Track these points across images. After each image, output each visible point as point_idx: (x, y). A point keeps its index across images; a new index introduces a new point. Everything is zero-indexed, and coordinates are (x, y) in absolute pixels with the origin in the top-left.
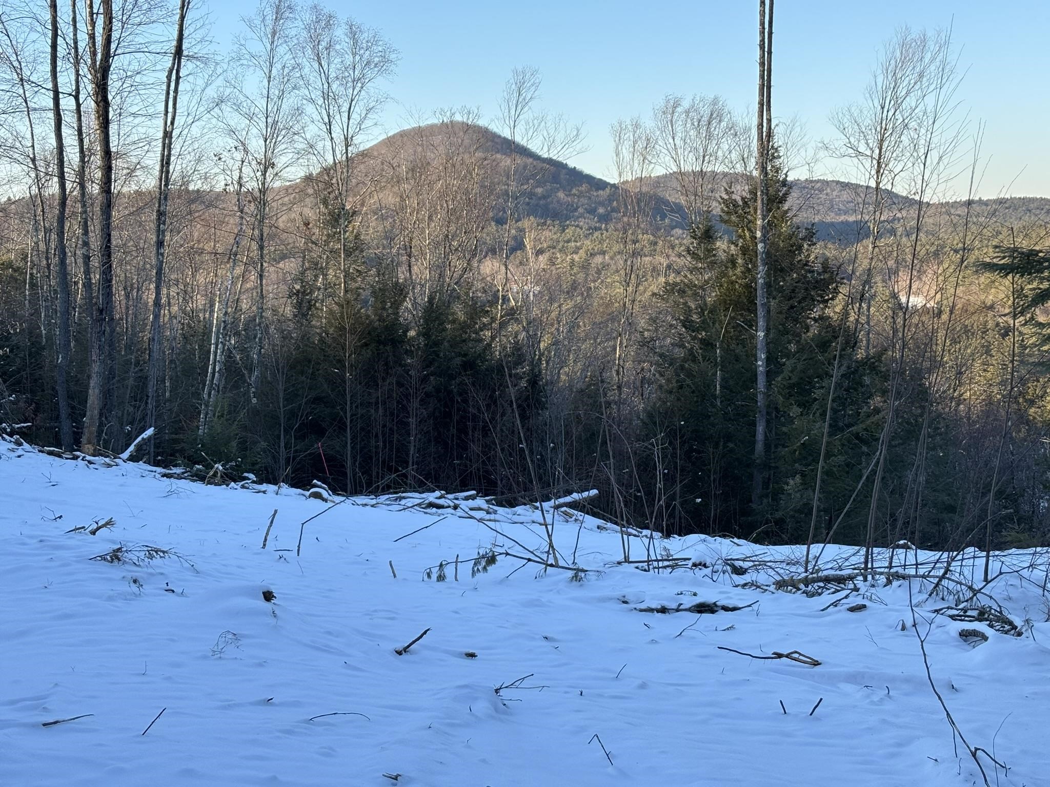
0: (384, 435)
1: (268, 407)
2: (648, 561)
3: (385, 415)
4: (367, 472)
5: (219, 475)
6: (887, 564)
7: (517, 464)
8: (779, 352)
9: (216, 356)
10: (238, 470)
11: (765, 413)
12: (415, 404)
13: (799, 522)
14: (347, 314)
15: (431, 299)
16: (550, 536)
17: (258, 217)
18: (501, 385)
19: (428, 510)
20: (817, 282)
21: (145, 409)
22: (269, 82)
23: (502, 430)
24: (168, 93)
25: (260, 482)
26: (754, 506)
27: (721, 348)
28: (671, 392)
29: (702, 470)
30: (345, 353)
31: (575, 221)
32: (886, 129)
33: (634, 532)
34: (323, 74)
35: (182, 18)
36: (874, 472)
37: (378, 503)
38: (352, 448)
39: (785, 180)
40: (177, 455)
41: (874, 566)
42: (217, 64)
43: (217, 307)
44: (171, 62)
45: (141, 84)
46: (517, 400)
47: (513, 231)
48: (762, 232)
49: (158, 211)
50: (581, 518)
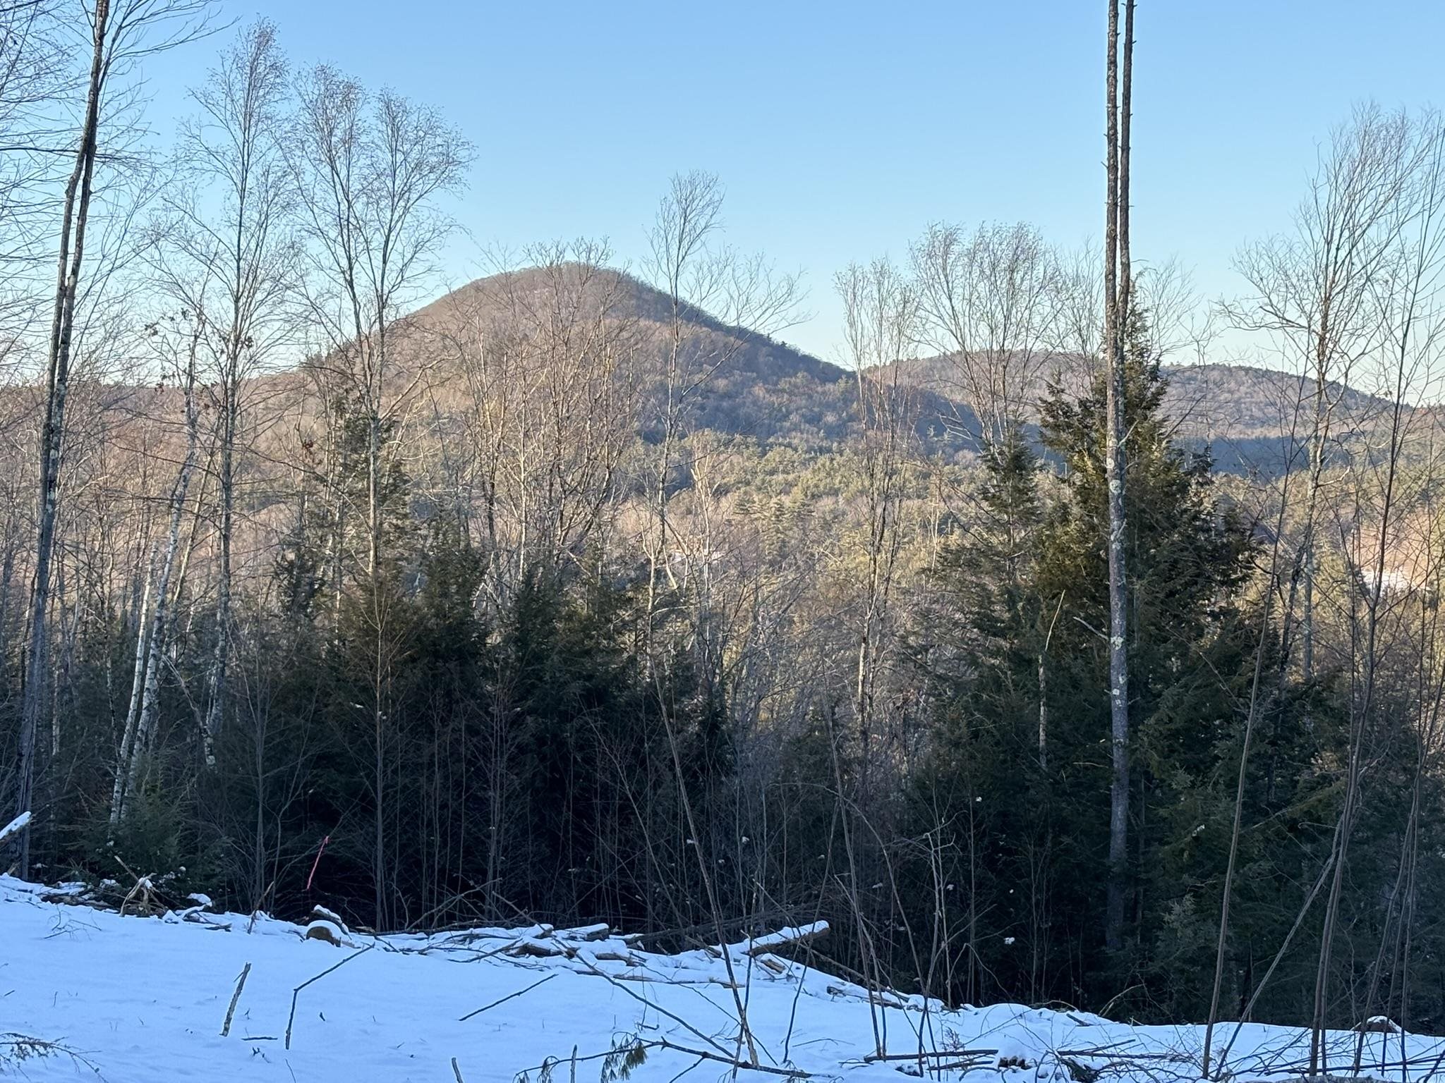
0: (442, 824)
1: (236, 772)
2: (920, 1056)
3: (445, 787)
4: (411, 890)
5: (146, 897)
6: (1351, 1063)
7: (682, 874)
8: (1150, 672)
9: (143, 680)
10: (179, 889)
11: (1126, 781)
12: (499, 766)
13: (1193, 981)
14: (380, 606)
15: (529, 576)
16: (742, 1011)
17: (222, 432)
18: (653, 731)
19: (521, 960)
20: (1215, 549)
21: (14, 777)
22: (242, 198)
23: (655, 814)
24: (68, 221)
25: (218, 909)
26: (1110, 951)
27: (1046, 664)
28: (957, 745)
29: (1014, 886)
30: (375, 675)
31: (784, 437)
32: (1333, 282)
33: (894, 999)
34: (338, 187)
35: (96, 90)
36: (1325, 893)
37: (430, 948)
38: (386, 846)
39: (1156, 368)
40: (71, 860)
41: (1328, 1066)
42: (155, 169)
43: (147, 592)
44: (74, 166)
45: (18, 204)
46: (682, 758)
47: (676, 456)
48: (1116, 460)
49: (47, 425)
50: (799, 974)
